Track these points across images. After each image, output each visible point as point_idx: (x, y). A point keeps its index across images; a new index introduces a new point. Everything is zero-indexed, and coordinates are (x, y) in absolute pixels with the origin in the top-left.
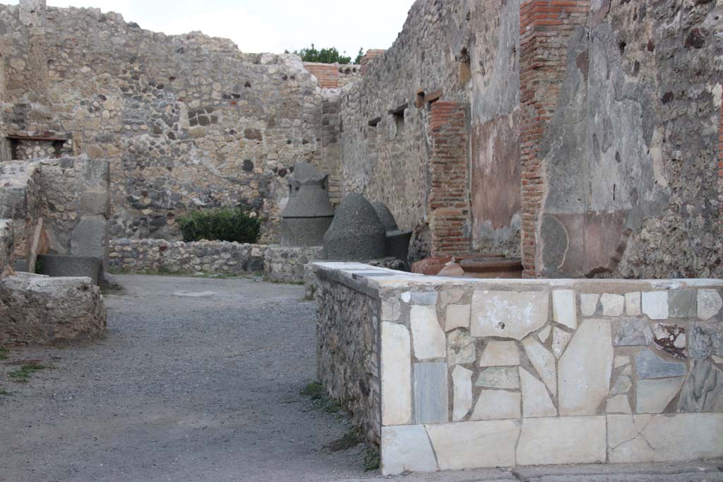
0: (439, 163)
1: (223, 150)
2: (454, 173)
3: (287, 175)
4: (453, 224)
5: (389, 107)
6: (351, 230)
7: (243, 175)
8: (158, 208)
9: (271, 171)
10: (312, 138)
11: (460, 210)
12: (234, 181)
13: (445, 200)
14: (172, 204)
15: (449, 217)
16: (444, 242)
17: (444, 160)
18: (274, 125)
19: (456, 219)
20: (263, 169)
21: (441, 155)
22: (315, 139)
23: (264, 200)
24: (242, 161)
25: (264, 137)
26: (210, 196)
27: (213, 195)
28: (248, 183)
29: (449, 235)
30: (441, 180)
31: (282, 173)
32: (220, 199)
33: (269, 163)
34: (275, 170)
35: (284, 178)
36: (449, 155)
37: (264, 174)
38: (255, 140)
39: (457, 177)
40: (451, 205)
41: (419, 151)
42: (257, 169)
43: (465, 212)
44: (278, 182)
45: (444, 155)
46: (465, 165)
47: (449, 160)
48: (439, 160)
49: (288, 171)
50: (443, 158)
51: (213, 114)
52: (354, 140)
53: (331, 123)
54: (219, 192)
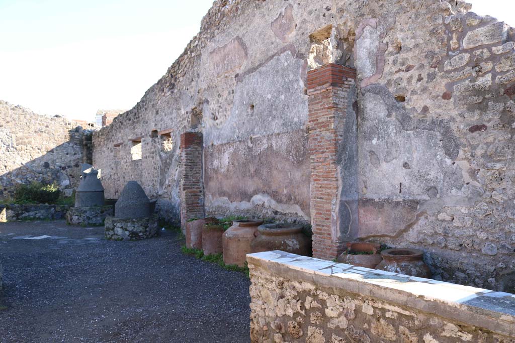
0: (188, 165)
1: (34, 157)
2: (195, 171)
4: (195, 198)
5: (129, 138)
6: (132, 201)
7: (44, 170)
9: (58, 168)
10: (78, 152)
11: (198, 190)
12: (39, 172)
13: (191, 185)
14: (6, 184)
15: (192, 194)
16: (191, 208)
17: (190, 164)
19: (196, 195)
20: (54, 167)
21: (188, 161)
22: (80, 153)
23: (55, 181)
24: (43, 163)
25: (55, 151)
26: (27, 180)
27: (28, 179)
28: (47, 173)
29: (193, 204)
30: (189, 174)
31: (64, 169)
32: (32, 181)
33: (57, 164)
34: (60, 167)
35: (65, 171)
36: (192, 161)
37: (55, 169)
38: (50, 153)
39: (196, 173)
40: (194, 188)
41: (153, 159)
42: (51, 167)
43: (201, 191)
44: (62, 172)
46: (200, 167)
47: (192, 164)
48: (187, 164)
49: (67, 167)
50: (190, 162)
51: (30, 139)
52: (103, 153)
53: (89, 145)
54: (32, 177)
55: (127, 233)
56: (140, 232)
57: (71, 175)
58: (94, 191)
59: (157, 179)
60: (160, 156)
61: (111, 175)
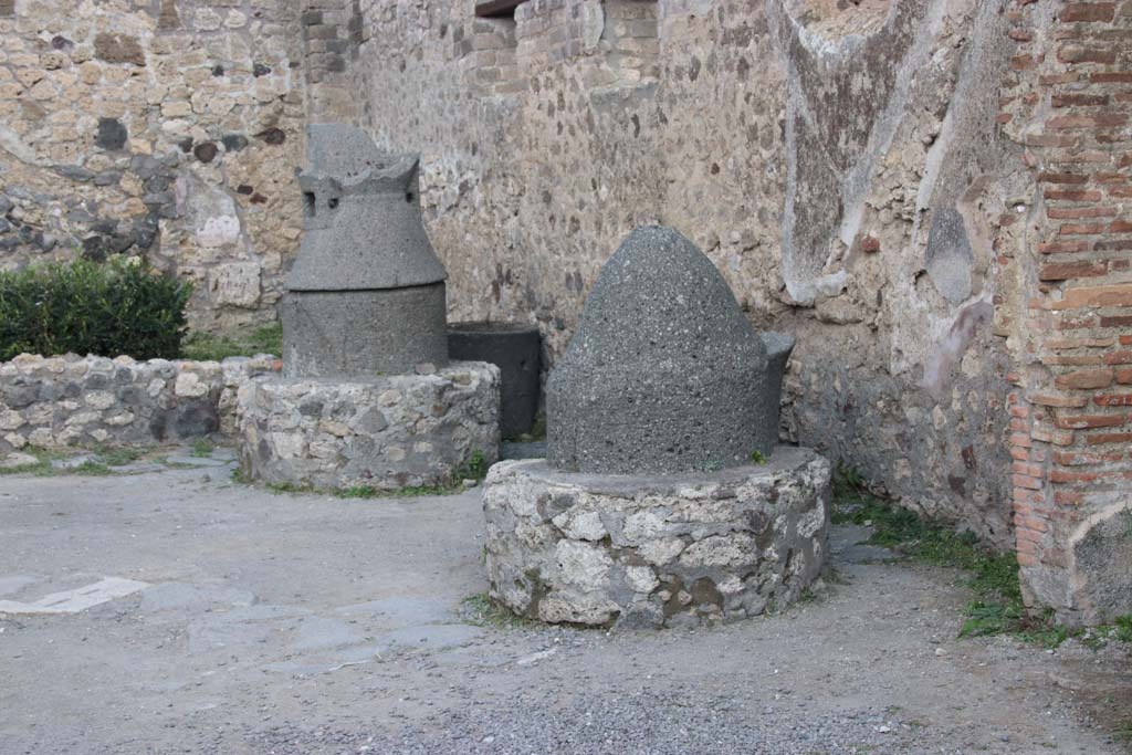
0: (1079, 100)
1: (38, 93)
3: (217, 159)
4: (1124, 341)
6: (669, 364)
7: (100, 159)
9: (176, 148)
10: (277, 59)
12: (74, 176)
13: (1098, 246)
15: (1113, 312)
16: (1094, 413)
17: (1096, 89)
18: (174, 24)
20: (153, 143)
21: (1086, 68)
22: (285, 63)
23: (162, 224)
24: (94, 121)
25: (149, 56)
26: (9, 218)
27: (17, 213)
28: (114, 180)
29: (1113, 381)
30: (1086, 170)
31: (205, 153)
32: (38, 224)
33: (169, 126)
34: (186, 145)
35: (211, 166)
36: (1116, 68)
37: (158, 156)
38: (126, 65)
40: (1122, 265)
41: (743, 76)
42: (137, 144)
44: (194, 175)
45: (1101, 68)
48: (1077, 88)
49: (221, 146)
50: (1096, 78)
52: (412, 61)
55: (643, 580)
56: (726, 569)
57: (245, 189)
58: (389, 284)
59: (772, 205)
60: (798, 54)
61: (464, 187)
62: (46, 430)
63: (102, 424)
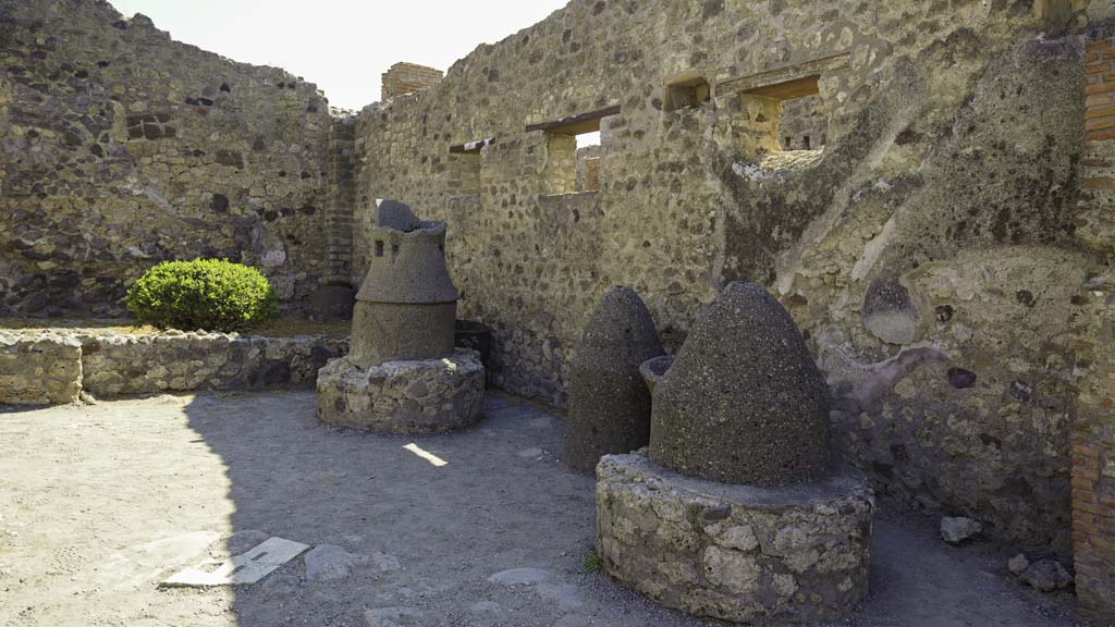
1: (182, 178)
3: (277, 220)
7: (210, 217)
8: (68, 259)
9: (255, 212)
10: (315, 171)
12: (196, 224)
14: (92, 254)
18: (261, 148)
20: (242, 210)
22: (319, 173)
23: (243, 253)
24: (211, 196)
25: (246, 163)
26: (157, 245)
27: (162, 243)
28: (218, 228)
31: (271, 216)
32: (173, 249)
33: (252, 200)
34: (261, 211)
35: (272, 224)
37: (245, 216)
38: (232, 167)
42: (234, 209)
44: (263, 228)
49: (280, 214)
51: (169, 123)
53: (346, 152)
54: (173, 238)
57: (290, 237)
62: (182, 379)
63: (217, 375)
